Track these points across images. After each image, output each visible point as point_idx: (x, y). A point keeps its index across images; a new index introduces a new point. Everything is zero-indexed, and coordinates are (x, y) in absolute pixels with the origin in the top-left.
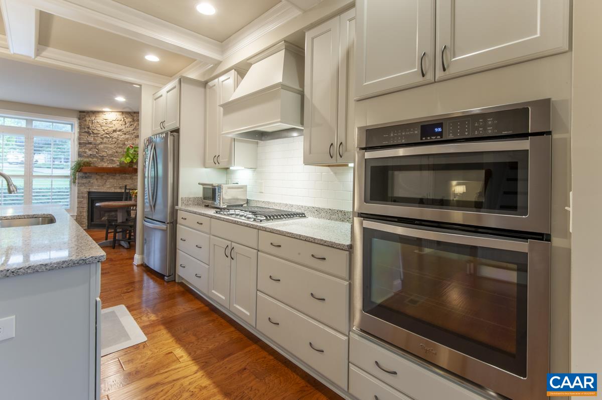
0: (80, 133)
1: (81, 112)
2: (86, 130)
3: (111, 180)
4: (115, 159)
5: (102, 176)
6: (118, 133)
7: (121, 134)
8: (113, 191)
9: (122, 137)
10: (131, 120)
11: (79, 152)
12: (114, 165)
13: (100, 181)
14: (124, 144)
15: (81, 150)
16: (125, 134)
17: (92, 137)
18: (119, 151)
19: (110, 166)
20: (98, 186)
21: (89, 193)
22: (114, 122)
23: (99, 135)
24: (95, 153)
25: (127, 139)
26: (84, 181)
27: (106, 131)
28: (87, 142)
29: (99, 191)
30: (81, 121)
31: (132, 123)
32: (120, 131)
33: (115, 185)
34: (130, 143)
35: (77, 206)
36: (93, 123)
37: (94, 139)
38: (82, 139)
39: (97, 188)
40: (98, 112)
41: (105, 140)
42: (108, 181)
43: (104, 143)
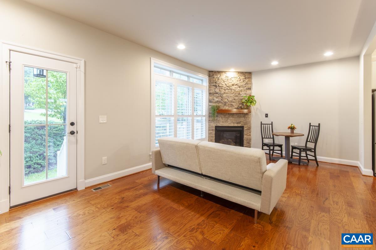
0: (210, 87)
1: (210, 72)
2: (214, 84)
3: (231, 118)
4: (233, 104)
5: (225, 115)
6: (235, 86)
7: (237, 87)
8: (232, 125)
9: (238, 89)
10: (244, 78)
11: (209, 99)
12: (233, 108)
13: (224, 119)
14: (239, 94)
15: (211, 98)
16: (240, 87)
17: (218, 89)
18: (237, 99)
19: (230, 108)
21: (216, 127)
22: (233, 79)
23: (223, 88)
24: (220, 100)
25: (241, 91)
26: (213, 119)
27: (227, 85)
28: (215, 93)
29: (223, 125)
30: (210, 78)
31: (244, 80)
32: (236, 85)
33: (234, 122)
34: (243, 93)
35: (208, 136)
36: (218, 79)
37: (219, 90)
38: (212, 90)
39: (222, 123)
40: (222, 72)
41: (227, 91)
42: (229, 118)
43: (226, 93)
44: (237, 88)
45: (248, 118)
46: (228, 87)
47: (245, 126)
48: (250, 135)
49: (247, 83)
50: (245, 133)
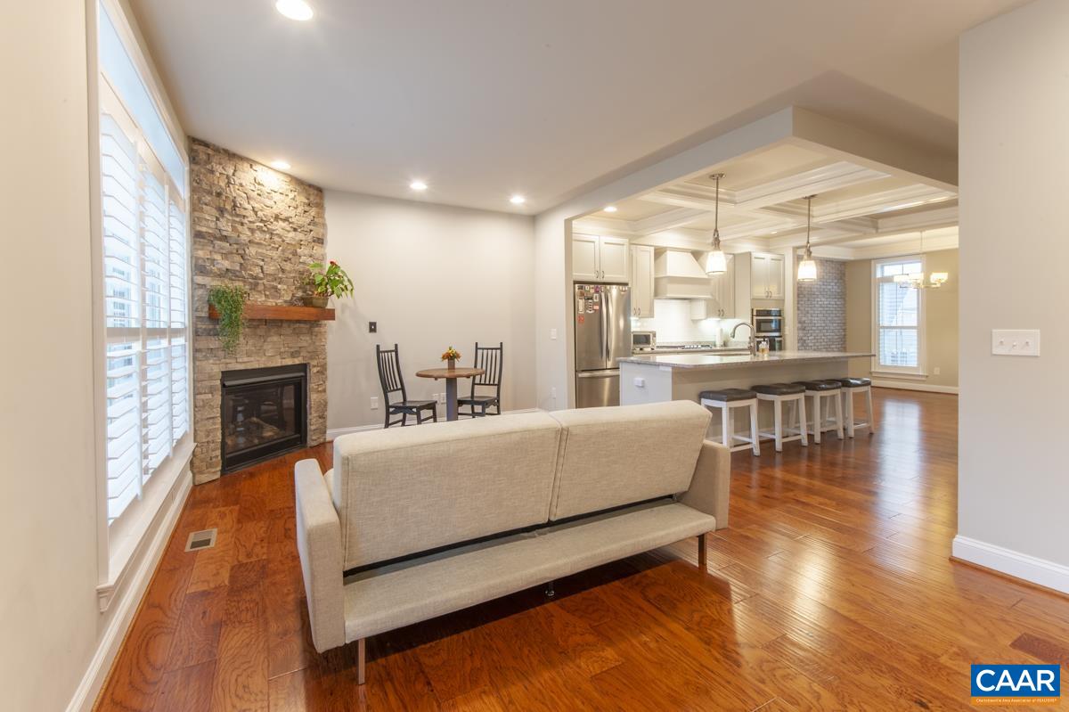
1: (195, 140)
3: (275, 338)
4: (279, 286)
5: (255, 328)
6: (281, 223)
7: (289, 229)
8: (279, 365)
9: (291, 234)
10: (307, 201)
11: (194, 258)
12: (280, 301)
13: (251, 341)
14: (295, 254)
16: (295, 230)
17: (228, 221)
18: (288, 269)
19: (271, 302)
20: (249, 355)
21: (225, 375)
22: (276, 197)
23: (246, 221)
24: (238, 268)
25: (300, 244)
26: (214, 343)
27: (259, 214)
28: (218, 234)
29: (249, 367)
30: (196, 167)
31: (306, 208)
32: (286, 220)
33: (282, 350)
34: (306, 252)
36: (229, 183)
37: (234, 229)
38: (204, 222)
39: (246, 359)
40: (242, 159)
41: (258, 236)
42: (269, 340)
43: (258, 244)
44: (289, 231)
45: (318, 338)
46: (262, 221)
47: (314, 363)
48: (324, 391)
49: (312, 222)
50: (312, 385)
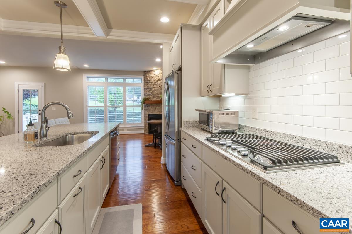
0: (144, 83)
1: (145, 72)
2: (147, 81)
3: (158, 108)
5: (154, 106)
6: (160, 81)
8: (159, 114)
13: (153, 108)
15: (145, 92)
17: (149, 84)
19: (157, 100)
20: (153, 111)
21: (149, 115)
22: (159, 75)
23: (152, 83)
24: (151, 93)
26: (147, 108)
27: (155, 81)
28: (147, 88)
29: (153, 113)
30: (145, 77)
35: (144, 121)
36: (149, 77)
37: (150, 86)
38: (146, 86)
40: (151, 71)
41: (155, 86)
